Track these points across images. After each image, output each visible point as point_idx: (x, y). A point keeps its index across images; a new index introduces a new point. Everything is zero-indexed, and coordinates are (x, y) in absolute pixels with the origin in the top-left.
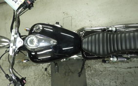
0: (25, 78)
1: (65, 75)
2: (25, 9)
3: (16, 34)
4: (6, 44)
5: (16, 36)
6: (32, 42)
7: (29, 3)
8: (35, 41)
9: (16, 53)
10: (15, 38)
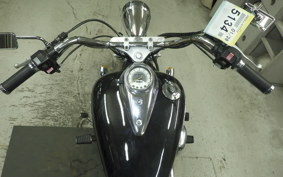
0: (59, 72)
1: (74, 161)
2: (213, 51)
3: (155, 45)
4: (134, 30)
5: (150, 44)
6: (139, 77)
7: (229, 58)
8: (142, 85)
9: (114, 48)
10: (146, 43)
